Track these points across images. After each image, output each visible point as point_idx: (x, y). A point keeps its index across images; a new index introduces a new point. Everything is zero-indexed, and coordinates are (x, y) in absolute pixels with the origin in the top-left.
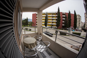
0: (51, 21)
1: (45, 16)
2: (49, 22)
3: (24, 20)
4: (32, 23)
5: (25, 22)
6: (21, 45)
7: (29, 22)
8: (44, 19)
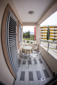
0: (53, 35)
1: (47, 29)
2: (51, 36)
3: (26, 33)
4: (34, 36)
5: (26, 35)
6: (19, 49)
7: (31, 35)
8: (46, 33)
